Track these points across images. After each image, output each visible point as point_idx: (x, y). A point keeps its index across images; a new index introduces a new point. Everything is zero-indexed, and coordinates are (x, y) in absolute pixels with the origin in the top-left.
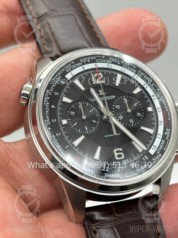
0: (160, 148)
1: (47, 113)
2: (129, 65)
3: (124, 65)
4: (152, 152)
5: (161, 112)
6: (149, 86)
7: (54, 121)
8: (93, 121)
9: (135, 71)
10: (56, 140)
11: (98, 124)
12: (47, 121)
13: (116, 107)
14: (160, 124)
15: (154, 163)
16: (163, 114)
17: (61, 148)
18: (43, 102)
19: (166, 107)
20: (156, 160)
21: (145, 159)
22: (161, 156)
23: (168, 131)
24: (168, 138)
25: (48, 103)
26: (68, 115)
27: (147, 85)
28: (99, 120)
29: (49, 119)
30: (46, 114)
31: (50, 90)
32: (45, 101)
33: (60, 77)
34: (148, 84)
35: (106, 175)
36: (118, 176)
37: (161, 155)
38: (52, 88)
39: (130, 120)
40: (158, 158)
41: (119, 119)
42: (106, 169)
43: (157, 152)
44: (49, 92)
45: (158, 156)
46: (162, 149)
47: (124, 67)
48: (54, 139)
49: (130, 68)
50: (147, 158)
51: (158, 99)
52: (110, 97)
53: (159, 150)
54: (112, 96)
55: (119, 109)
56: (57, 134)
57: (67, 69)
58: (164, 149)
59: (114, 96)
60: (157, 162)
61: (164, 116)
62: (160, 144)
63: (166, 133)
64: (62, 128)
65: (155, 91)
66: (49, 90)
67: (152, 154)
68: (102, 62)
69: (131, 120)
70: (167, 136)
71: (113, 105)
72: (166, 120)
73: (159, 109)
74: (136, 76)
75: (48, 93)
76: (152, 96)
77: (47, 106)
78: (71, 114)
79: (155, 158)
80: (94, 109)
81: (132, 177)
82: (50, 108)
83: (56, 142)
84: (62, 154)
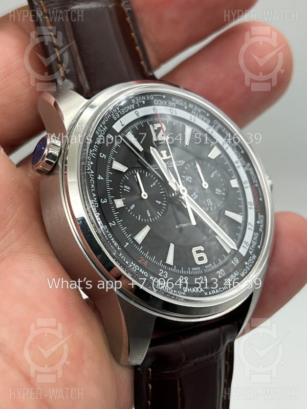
0: (252, 245)
1: (93, 188)
2: (200, 112)
3: (193, 111)
4: (243, 251)
5: (250, 188)
6: (230, 146)
7: (104, 201)
8: (157, 201)
9: (209, 121)
10: (110, 234)
11: (164, 206)
13: (187, 179)
14: (249, 208)
15: (247, 269)
16: (252, 191)
17: (118, 246)
19: (255, 180)
20: (250, 265)
21: (235, 263)
22: (257, 259)
23: (261, 218)
24: (262, 229)
25: (92, 172)
26: (121, 191)
27: (227, 145)
28: (165, 200)
29: (96, 199)
30: (92, 190)
31: (94, 150)
32: (89, 168)
33: (106, 128)
37: (256, 257)
38: (95, 147)
39: (207, 200)
40: (252, 261)
43: (249, 251)
44: (92, 153)
45: (251, 259)
46: (256, 247)
47: (193, 114)
48: (107, 231)
49: (201, 116)
50: (237, 262)
51: (244, 166)
53: (252, 248)
54: (180, 162)
55: (191, 182)
56: (110, 223)
57: (114, 114)
58: (259, 247)
60: (251, 268)
61: (253, 195)
62: (252, 239)
63: (258, 222)
64: (115, 214)
65: (238, 155)
66: (92, 150)
67: (244, 255)
68: (162, 105)
69: (209, 200)
70: (260, 226)
71: (183, 176)
72: (257, 200)
73: (246, 183)
74: (212, 129)
75: (91, 155)
76: (235, 162)
77: (92, 176)
78: (125, 190)
79: (247, 261)
80: (156, 182)
81: (220, 293)
82: (96, 179)
83: (110, 236)
84: (121, 256)
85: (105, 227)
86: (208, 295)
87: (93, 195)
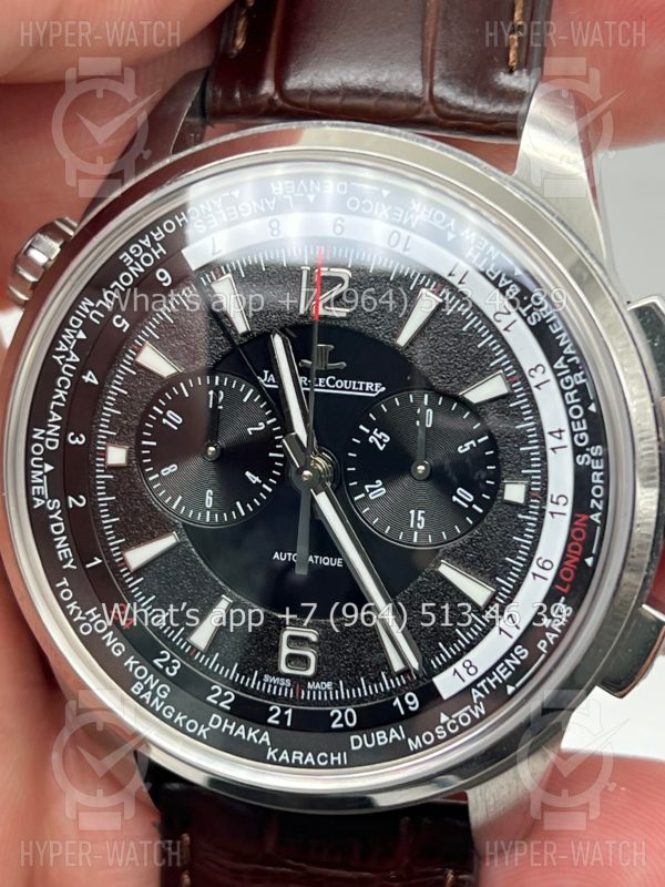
0: (491, 677)
1: (59, 400)
2: (494, 257)
3: (472, 249)
4: (447, 684)
5: (566, 520)
6: (558, 379)
7: (77, 440)
8: (248, 474)
9: (514, 291)
10: (62, 524)
11: (265, 492)
12: (49, 433)
13: (371, 439)
14: (534, 575)
15: (435, 735)
16: (572, 525)
17: (69, 558)
18: (51, 351)
19: (598, 500)
20: (453, 726)
22: (483, 718)
24: (548, 646)
25: (74, 358)
26: (151, 421)
27: (549, 375)
28: (274, 477)
29: (58, 427)
30: (54, 403)
31: (101, 302)
32: (62, 348)
33: (161, 249)
34: (556, 372)
35: (215, 722)
36: (262, 739)
37: (483, 712)
38: (109, 296)
39: (412, 512)
40: (465, 719)
41: (367, 494)
42: (220, 699)
43: (474, 690)
44: (90, 308)
45: (468, 712)
46: (502, 686)
47: (469, 260)
48: (55, 516)
49: (496, 269)
50: (414, 706)
51: (577, 451)
52: (358, 386)
53: (487, 684)
54: (369, 385)
55: (381, 448)
56: (71, 499)
59: (377, 385)
60: (450, 736)
61: (569, 540)
62: (501, 660)
63: (546, 622)
64: (102, 477)
65: (576, 412)
66: (95, 303)
67: (445, 697)
68: (371, 216)
69: (420, 512)
70: (548, 634)
71: (361, 427)
72: (577, 559)
73: (562, 500)
74: (515, 316)
75: (87, 315)
76: (551, 433)
77: (67, 369)
78: (165, 421)
79: (449, 715)
80: (269, 422)
81: (317, 767)
82: (77, 380)
83: (57, 529)
84: (64, 587)
85: (51, 505)
86: (275, 759)
87: (50, 417)
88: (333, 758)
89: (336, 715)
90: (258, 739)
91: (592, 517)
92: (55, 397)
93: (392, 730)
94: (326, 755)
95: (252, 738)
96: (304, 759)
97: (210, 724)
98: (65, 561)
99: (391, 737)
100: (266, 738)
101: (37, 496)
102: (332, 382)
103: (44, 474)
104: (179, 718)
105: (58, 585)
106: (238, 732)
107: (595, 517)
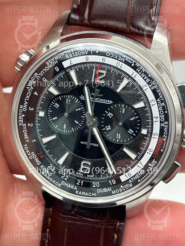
0: (135, 177)
2: (143, 71)
3: (138, 69)
4: (123, 178)
5: (157, 139)
6: (158, 104)
7: (31, 109)
8: (75, 121)
9: (148, 80)
11: (80, 126)
12: (24, 107)
13: (108, 115)
14: (148, 153)
15: (119, 190)
16: (158, 141)
17: (27, 139)
18: (26, 86)
19: (165, 135)
20: (124, 189)
21: (112, 183)
22: (132, 187)
23: (154, 163)
25: (32, 88)
26: (51, 105)
27: (156, 102)
28: (82, 122)
29: (26, 105)
31: (40, 74)
33: (57, 62)
35: (63, 183)
38: (42, 73)
39: (117, 134)
40: (127, 187)
41: (106, 129)
42: (65, 177)
43: (130, 180)
44: (37, 75)
45: (128, 185)
46: (137, 180)
47: (137, 72)
48: (25, 128)
49: (144, 74)
50: (114, 183)
52: (106, 101)
53: (133, 179)
55: (111, 117)
57: (68, 54)
58: (139, 181)
59: (111, 101)
60: (123, 191)
61: (157, 144)
63: (150, 165)
64: (37, 119)
65: (162, 113)
67: (122, 181)
68: (112, 58)
69: (119, 134)
71: (106, 111)
72: (159, 150)
73: (156, 135)
74: (148, 87)
75: (36, 77)
76: (155, 117)
77: (30, 91)
78: (54, 106)
79: (123, 186)
80: (82, 108)
81: (88, 196)
82: (32, 94)
83: (25, 131)
84: (26, 146)
85: (24, 125)
86: (78, 193)
87: (25, 102)
88: (92, 194)
89: (94, 184)
90: (74, 188)
91: (163, 139)
92: (26, 98)
93: (108, 188)
94: (91, 193)
95: (72, 188)
96: (85, 194)
97: (62, 184)
98: (26, 140)
99: (108, 190)
100: (76, 188)
101: (20, 123)
102: (99, 99)
103: (22, 117)
104: (54, 181)
105: (24, 146)
106: (69, 186)
107: (164, 140)
